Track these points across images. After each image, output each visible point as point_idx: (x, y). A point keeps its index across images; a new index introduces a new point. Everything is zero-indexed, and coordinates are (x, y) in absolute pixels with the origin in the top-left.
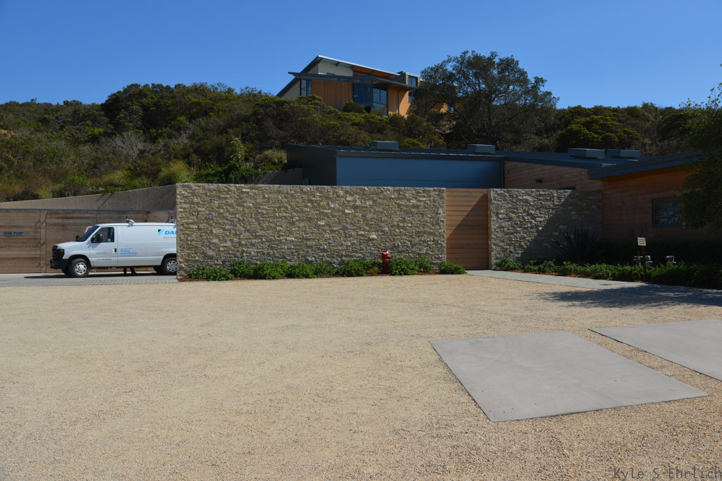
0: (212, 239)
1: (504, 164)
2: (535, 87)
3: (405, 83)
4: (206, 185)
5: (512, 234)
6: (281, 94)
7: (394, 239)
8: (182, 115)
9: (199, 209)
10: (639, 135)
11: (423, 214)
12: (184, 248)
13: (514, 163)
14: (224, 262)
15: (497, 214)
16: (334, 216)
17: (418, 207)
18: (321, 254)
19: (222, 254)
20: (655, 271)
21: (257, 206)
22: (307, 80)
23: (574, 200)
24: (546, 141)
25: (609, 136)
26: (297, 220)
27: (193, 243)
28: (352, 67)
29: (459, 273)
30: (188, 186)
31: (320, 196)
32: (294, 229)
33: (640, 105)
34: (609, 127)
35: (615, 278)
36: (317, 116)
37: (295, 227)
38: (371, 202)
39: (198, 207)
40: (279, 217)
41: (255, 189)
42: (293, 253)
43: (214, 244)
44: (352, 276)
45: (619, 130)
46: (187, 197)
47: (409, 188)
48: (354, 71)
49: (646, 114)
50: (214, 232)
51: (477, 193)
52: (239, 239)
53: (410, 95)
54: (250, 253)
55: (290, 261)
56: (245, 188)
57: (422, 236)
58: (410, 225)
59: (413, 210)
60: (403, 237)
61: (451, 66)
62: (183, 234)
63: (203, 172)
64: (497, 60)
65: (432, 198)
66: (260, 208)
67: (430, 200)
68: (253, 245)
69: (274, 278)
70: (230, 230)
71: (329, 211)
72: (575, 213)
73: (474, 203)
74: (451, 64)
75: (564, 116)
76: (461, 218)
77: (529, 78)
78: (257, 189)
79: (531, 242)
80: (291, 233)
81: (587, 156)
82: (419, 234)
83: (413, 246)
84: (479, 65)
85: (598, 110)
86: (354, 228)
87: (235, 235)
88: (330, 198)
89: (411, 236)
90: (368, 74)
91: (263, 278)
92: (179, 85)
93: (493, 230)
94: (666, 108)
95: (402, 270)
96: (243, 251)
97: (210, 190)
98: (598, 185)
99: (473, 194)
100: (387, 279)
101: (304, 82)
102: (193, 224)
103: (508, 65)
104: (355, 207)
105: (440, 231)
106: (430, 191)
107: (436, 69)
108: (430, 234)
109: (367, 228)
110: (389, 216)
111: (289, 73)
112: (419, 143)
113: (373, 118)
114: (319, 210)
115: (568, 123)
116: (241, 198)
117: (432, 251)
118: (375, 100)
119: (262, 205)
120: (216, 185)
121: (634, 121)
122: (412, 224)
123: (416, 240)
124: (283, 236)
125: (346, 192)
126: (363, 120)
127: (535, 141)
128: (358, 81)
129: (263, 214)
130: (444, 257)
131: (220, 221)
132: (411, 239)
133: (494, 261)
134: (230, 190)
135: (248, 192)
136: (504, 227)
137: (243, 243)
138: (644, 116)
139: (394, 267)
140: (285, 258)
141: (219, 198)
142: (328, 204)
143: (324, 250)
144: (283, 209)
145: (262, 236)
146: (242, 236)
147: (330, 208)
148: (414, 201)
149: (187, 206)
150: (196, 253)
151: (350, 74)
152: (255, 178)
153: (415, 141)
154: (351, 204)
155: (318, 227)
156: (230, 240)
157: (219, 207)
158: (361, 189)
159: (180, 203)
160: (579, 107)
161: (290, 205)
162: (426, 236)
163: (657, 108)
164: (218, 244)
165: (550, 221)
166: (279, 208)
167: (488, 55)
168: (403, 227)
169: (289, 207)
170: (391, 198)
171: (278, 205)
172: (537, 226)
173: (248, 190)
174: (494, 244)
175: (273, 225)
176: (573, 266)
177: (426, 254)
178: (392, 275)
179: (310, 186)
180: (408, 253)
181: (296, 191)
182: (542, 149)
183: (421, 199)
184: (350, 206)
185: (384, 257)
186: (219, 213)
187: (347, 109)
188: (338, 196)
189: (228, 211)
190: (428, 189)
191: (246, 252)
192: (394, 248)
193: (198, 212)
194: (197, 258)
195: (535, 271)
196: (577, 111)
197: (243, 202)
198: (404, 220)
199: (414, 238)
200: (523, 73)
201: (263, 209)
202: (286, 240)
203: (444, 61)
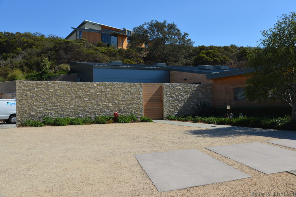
0: (33, 107)
1: (170, 72)
2: (184, 37)
3: (126, 33)
4: (31, 82)
5: (173, 103)
6: (67, 38)
7: (120, 106)
8: (19, 47)
9: (27, 93)
10: (229, 59)
11: (133, 95)
12: (20, 111)
13: (174, 71)
14: (39, 118)
15: (167, 95)
16: (92, 96)
17: (131, 91)
18: (86, 114)
19: (38, 114)
20: (234, 120)
21: (55, 91)
22: (80, 31)
23: (200, 89)
24: (189, 61)
25: (216, 59)
26: (75, 98)
27: (24, 109)
28: (101, 26)
29: (150, 122)
30: (22, 82)
31: (85, 87)
32: (73, 102)
33: (229, 45)
34: (216, 55)
35: (218, 124)
36: (84, 48)
37: (73, 101)
38: (109, 90)
39: (27, 92)
40: (66, 96)
41: (54, 83)
42: (72, 113)
43: (35, 109)
44: (100, 123)
45: (220, 56)
46: (21, 87)
47: (127, 83)
48: (102, 27)
49: (232, 49)
50: (35, 103)
51: (157, 85)
52: (47, 107)
53: (128, 39)
54: (52, 113)
55: (71, 117)
56: (50, 83)
57: (133, 105)
58: (127, 100)
59: (128, 93)
60: (124, 105)
61: (146, 27)
62: (20, 105)
63: (30, 74)
64: (167, 24)
65: (137, 88)
66: (57, 92)
67: (136, 89)
68: (53, 109)
69: (63, 125)
70: (42, 103)
71: (90, 94)
72: (200, 94)
73: (156, 90)
74: (146, 26)
75: (196, 50)
76: (151, 97)
77: (181, 33)
78: (56, 83)
79: (182, 107)
80: (71, 104)
81: (206, 68)
82: (131, 104)
83: (129, 109)
84: (159, 26)
85: (211, 48)
86: (101, 101)
87: (45, 105)
88: (90, 88)
89: (128, 105)
90: (108, 29)
91: (58, 125)
92: (18, 33)
93: (165, 102)
94: (241, 47)
95: (124, 120)
96: (49, 113)
97: (32, 84)
98: (210, 82)
99: (156, 86)
100: (116, 125)
101: (78, 32)
102: (25, 100)
103: (172, 27)
104: (102, 92)
105: (141, 102)
106: (136, 84)
107: (140, 28)
108: (136, 104)
109: (107, 101)
110: (118, 96)
111: (71, 28)
112: (132, 61)
113: (111, 50)
114: (85, 93)
115: (198, 53)
116: (48, 88)
117: (137, 112)
118: (111, 41)
119: (58, 91)
120: (35, 82)
121: (227, 53)
122: (128, 99)
123: (130, 107)
124: (68, 105)
125: (98, 85)
126: (106, 51)
127: (184, 61)
128: (104, 32)
129: (58, 95)
130: (143, 114)
131: (37, 98)
132: (128, 106)
133: (165, 116)
134: (42, 84)
135: (51, 85)
136: (169, 101)
137: (49, 108)
138: (231, 50)
139: (120, 119)
140: (69, 115)
141: (37, 87)
142: (89, 90)
143: (87, 112)
144: (68, 93)
145: (58, 105)
146: (48, 105)
147: (90, 92)
148: (129, 89)
149: (21, 91)
150: (26, 114)
151: (100, 29)
152: (55, 78)
153: (130, 60)
154: (100, 90)
155: (84, 101)
156: (43, 107)
157: (37, 92)
158: (104, 83)
159: (18, 90)
160: (203, 46)
161: (71, 91)
162: (134, 105)
163: (236, 47)
164: (36, 109)
165: (190, 98)
166: (66, 92)
167: (162, 22)
168: (124, 101)
169: (71, 92)
170: (118, 88)
171: (66, 91)
172: (184, 100)
173: (51, 84)
174: (165, 108)
175: (63, 100)
176: (200, 118)
177: (135, 113)
178: (119, 123)
179: (81, 82)
180: (126, 113)
181: (74, 85)
182: (187, 65)
183: (132, 88)
184: (99, 91)
185: (115, 114)
186: (37, 95)
187: (99, 45)
188: (94, 87)
189: (41, 94)
190: (135, 83)
191: (50, 113)
192: (120, 110)
193: (27, 94)
194: (26, 116)
195: (183, 120)
196: (202, 48)
197: (49, 90)
198: (124, 98)
199: (129, 106)
200: (179, 31)
201: (58, 93)
202: (69, 107)
203: (143, 24)
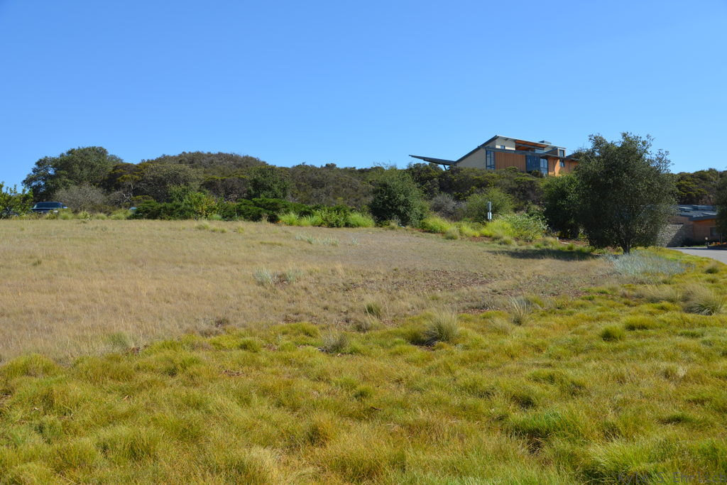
3: (557, 154)
22: (486, 151)
23: (684, 228)
28: (515, 141)
49: (711, 177)
53: (560, 162)
72: (684, 232)
118: (542, 166)
128: (530, 154)
151: (513, 147)
172: (672, 236)
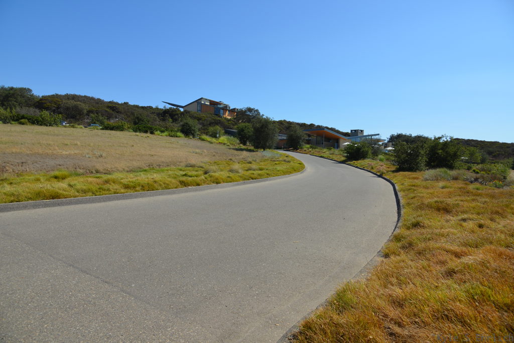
3: (227, 108)
28: (210, 100)
33: (283, 119)
74: (244, 109)
118: (221, 113)
167: (253, 108)
200: (259, 113)
